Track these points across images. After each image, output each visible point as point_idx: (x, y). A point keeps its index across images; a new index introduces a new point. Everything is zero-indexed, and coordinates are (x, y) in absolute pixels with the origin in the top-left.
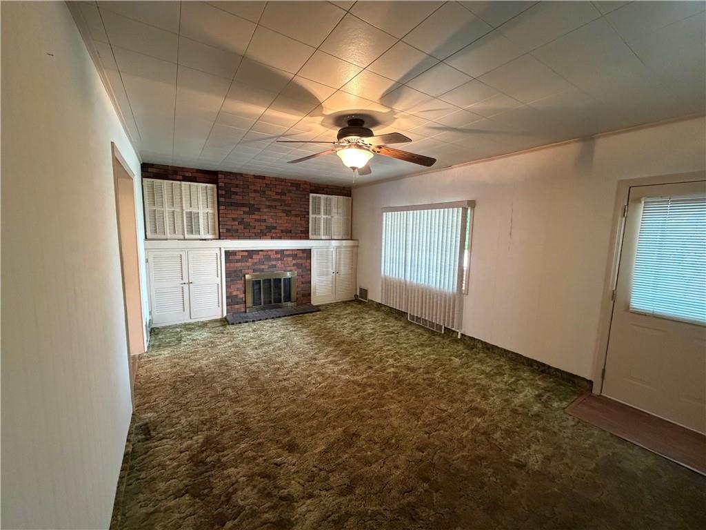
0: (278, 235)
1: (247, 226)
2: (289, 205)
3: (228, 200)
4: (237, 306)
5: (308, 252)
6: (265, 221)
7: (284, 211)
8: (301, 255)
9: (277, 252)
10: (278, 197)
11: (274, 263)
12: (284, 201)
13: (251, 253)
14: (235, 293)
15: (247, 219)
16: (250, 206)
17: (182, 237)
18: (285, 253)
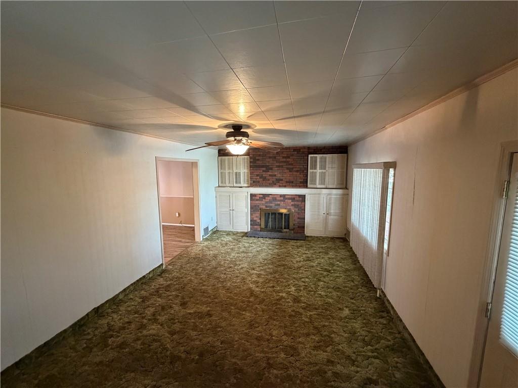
0: (284, 184)
1: (265, 179)
2: (292, 164)
3: (255, 164)
4: (256, 227)
5: (303, 198)
6: (275, 175)
7: (287, 169)
8: (297, 198)
9: (281, 196)
10: (285, 160)
11: (279, 203)
12: (288, 162)
13: (265, 196)
14: (255, 219)
15: (264, 174)
16: (266, 167)
17: (233, 186)
18: (286, 197)
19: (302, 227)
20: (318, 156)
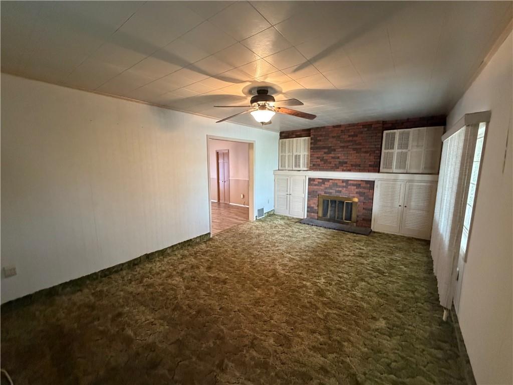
0: (348, 168)
1: (325, 161)
2: (360, 144)
3: (316, 146)
4: (312, 214)
5: (371, 184)
6: (338, 158)
7: (354, 149)
8: (364, 185)
9: (343, 181)
10: (351, 138)
11: (340, 189)
12: (355, 141)
13: (324, 181)
14: (312, 206)
15: (326, 157)
16: (329, 148)
17: (291, 169)
18: (350, 182)
19: (368, 220)
20: (397, 132)
